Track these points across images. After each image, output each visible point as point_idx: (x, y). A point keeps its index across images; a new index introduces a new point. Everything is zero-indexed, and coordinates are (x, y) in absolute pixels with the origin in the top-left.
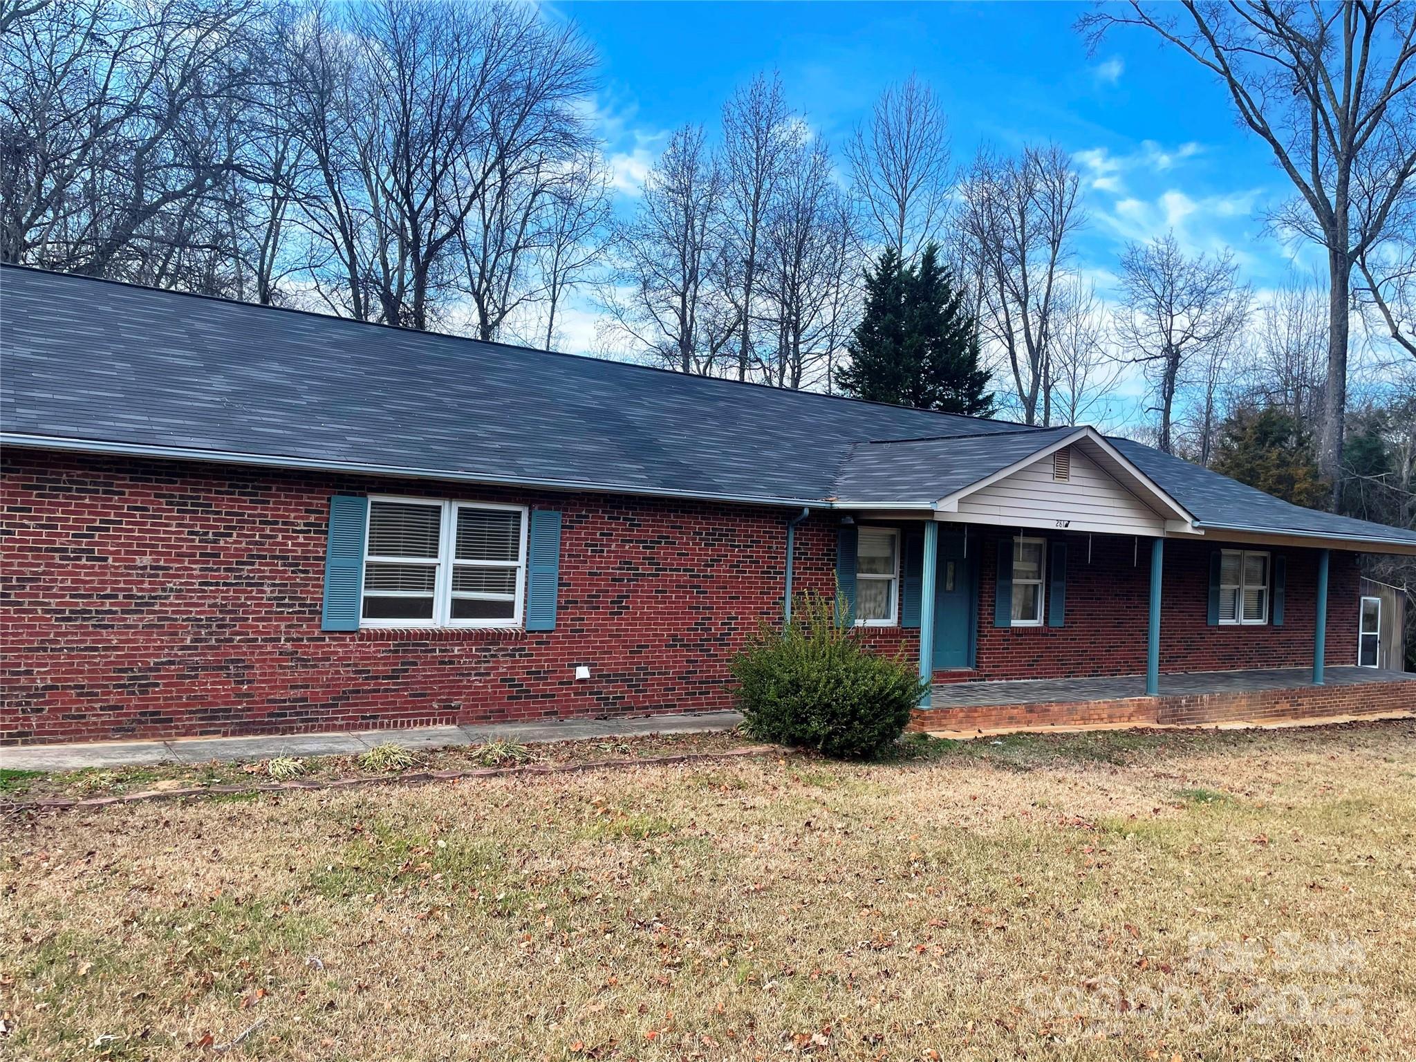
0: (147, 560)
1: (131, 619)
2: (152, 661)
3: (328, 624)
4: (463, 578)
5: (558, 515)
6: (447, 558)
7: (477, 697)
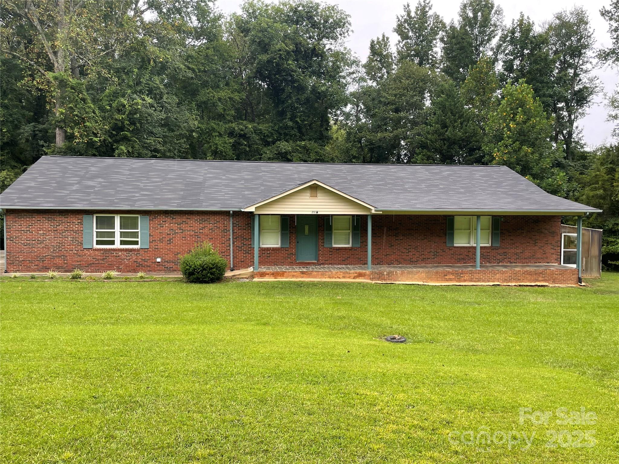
0: (41, 232)
1: (39, 245)
2: (44, 255)
3: (85, 247)
4: (122, 234)
5: (148, 217)
6: (117, 229)
7: (127, 266)
